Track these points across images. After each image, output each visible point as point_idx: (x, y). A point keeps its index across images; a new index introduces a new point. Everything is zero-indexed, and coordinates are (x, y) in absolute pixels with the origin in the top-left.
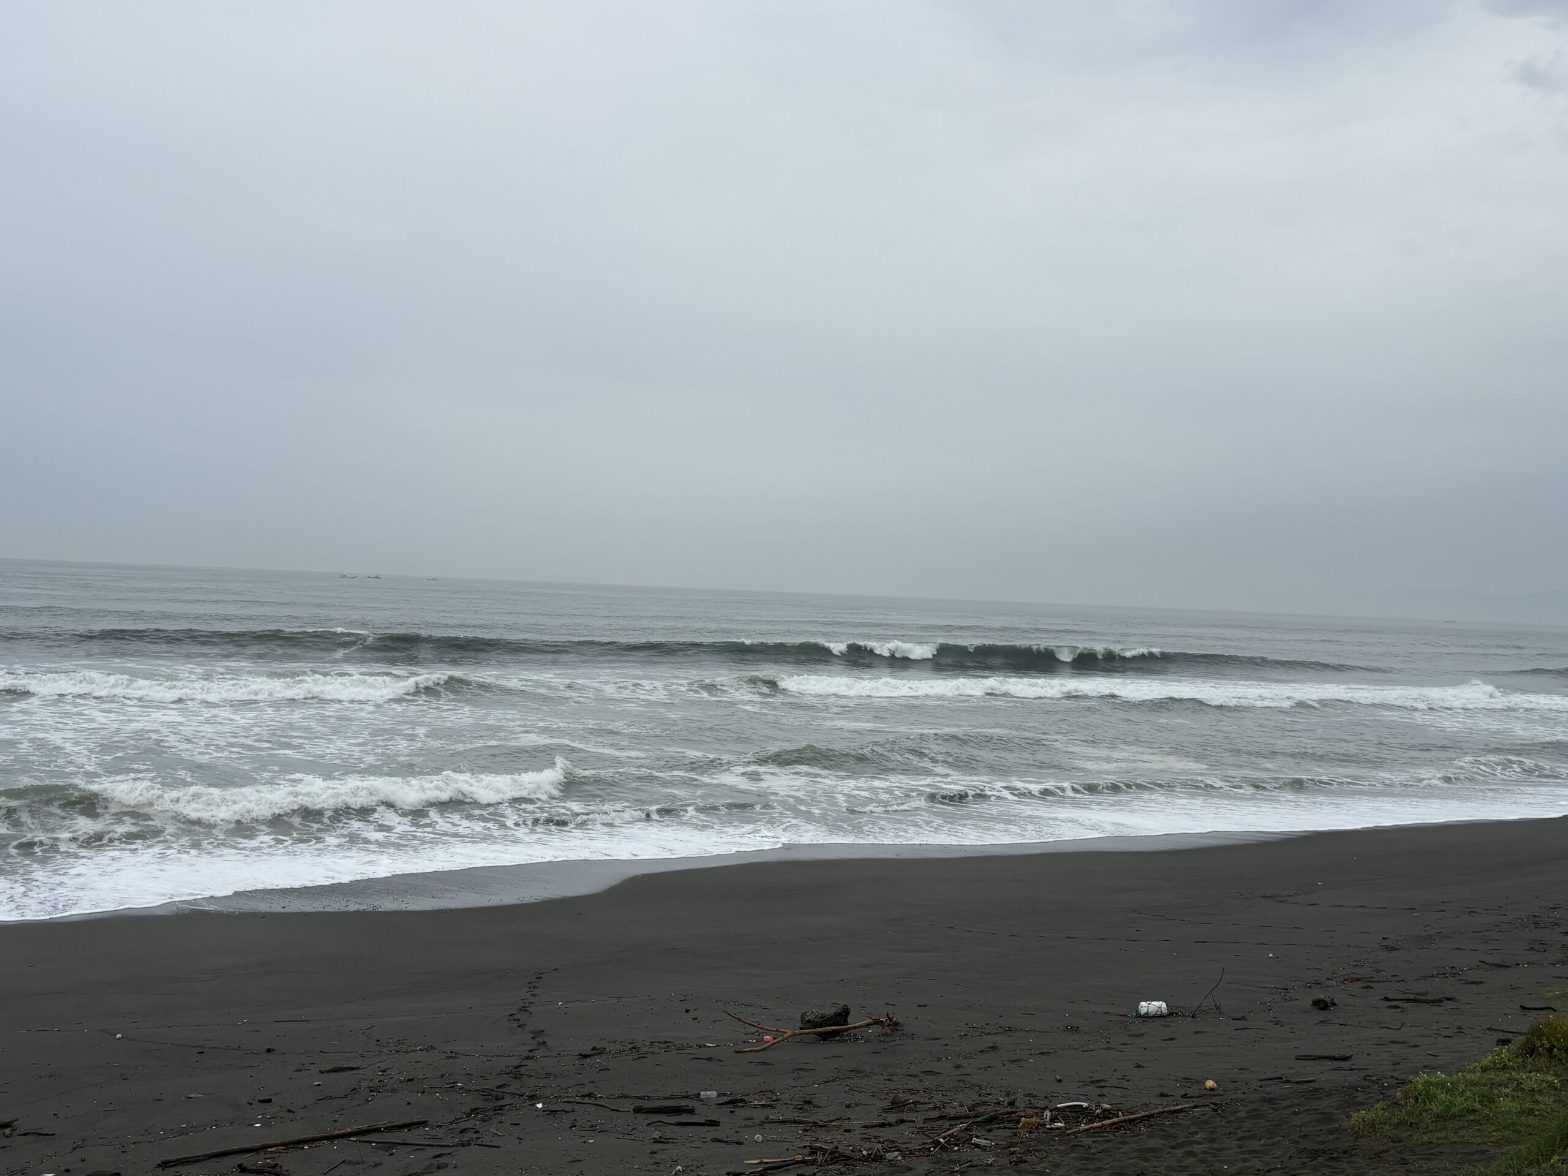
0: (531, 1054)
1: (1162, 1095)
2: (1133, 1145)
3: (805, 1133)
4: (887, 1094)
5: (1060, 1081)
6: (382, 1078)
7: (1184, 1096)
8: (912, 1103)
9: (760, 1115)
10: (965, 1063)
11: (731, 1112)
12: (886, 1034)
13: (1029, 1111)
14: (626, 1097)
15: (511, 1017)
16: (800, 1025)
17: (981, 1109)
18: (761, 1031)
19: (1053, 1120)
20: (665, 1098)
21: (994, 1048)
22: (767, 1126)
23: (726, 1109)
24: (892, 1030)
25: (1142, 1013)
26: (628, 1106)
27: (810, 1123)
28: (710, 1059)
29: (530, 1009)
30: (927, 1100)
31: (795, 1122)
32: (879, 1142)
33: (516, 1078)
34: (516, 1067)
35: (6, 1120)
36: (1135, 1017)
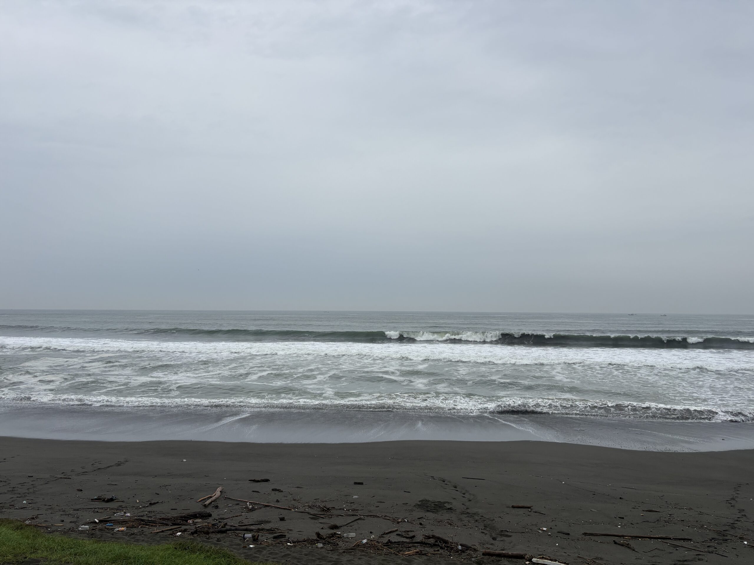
0: (739, 519)
6: (670, 517)
15: (727, 502)
29: (736, 499)
33: (732, 528)
34: (732, 524)
35: (529, 506)
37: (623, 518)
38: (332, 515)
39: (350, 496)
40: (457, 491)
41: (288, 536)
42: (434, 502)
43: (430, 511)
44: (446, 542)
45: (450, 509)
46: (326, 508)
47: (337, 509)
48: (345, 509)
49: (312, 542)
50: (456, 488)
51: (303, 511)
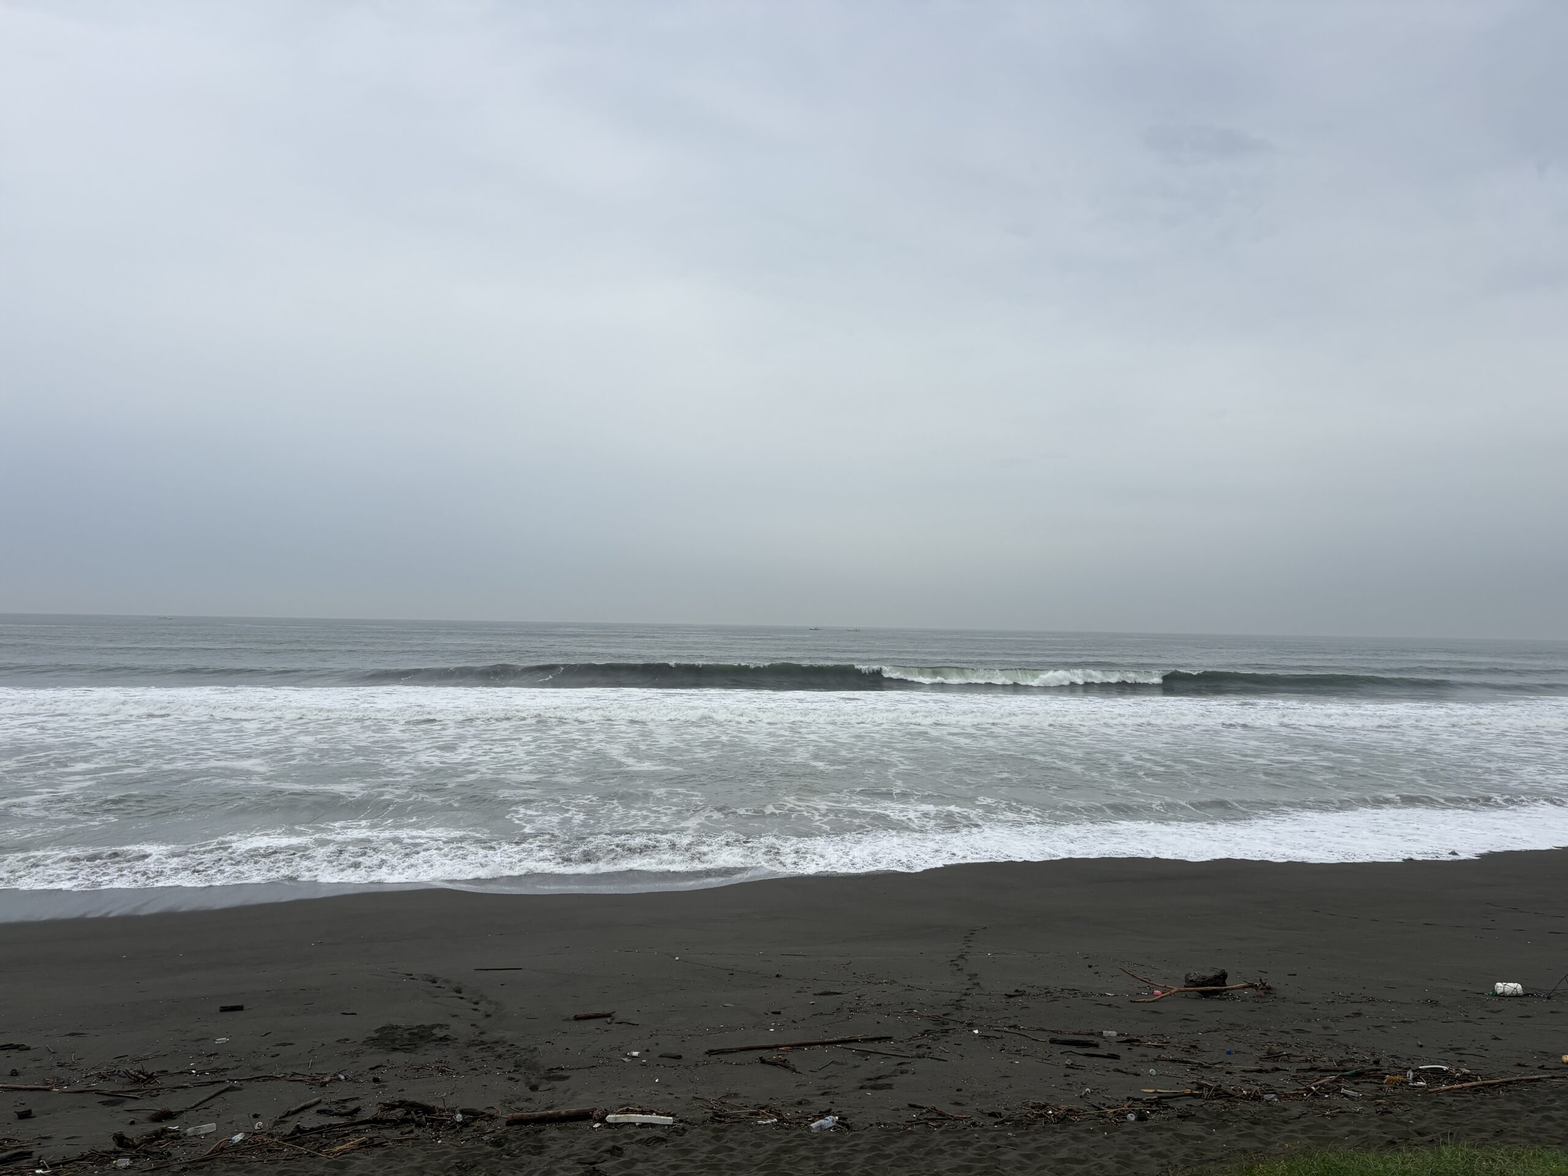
0: (968, 992)
1: (1519, 1065)
2: (1492, 1107)
3: (1192, 1072)
4: (1263, 1046)
5: (1421, 1046)
6: (858, 1002)
7: (1542, 1067)
8: (1285, 1055)
9: (1154, 1053)
10: (1332, 1025)
11: (1129, 1049)
12: (1261, 997)
13: (1393, 1070)
14: (1044, 1030)
15: (952, 963)
16: (1184, 984)
17: (1349, 1065)
18: (1151, 986)
19: (1415, 1079)
20: (1075, 1034)
21: (1358, 1015)
22: (1160, 1063)
23: (1126, 1046)
24: (1266, 993)
25: (1499, 992)
26: (1044, 1037)
27: (1196, 1063)
28: (1110, 1005)
29: (966, 957)
30: (1298, 1054)
31: (1183, 1062)
32: (1257, 1085)
33: (957, 1009)
34: (957, 1001)
35: (608, 1011)
36: (1492, 995)
37: (779, 1013)
38: (158, 1090)
39: (207, 1039)
40: (462, 998)
41: (37, 1152)
42: (409, 1029)
43: (398, 1049)
44: (428, 1110)
45: (445, 1038)
46: (143, 1074)
47: (172, 1075)
48: (194, 1071)
49: (103, 1158)
50: (460, 992)
51: (83, 1089)
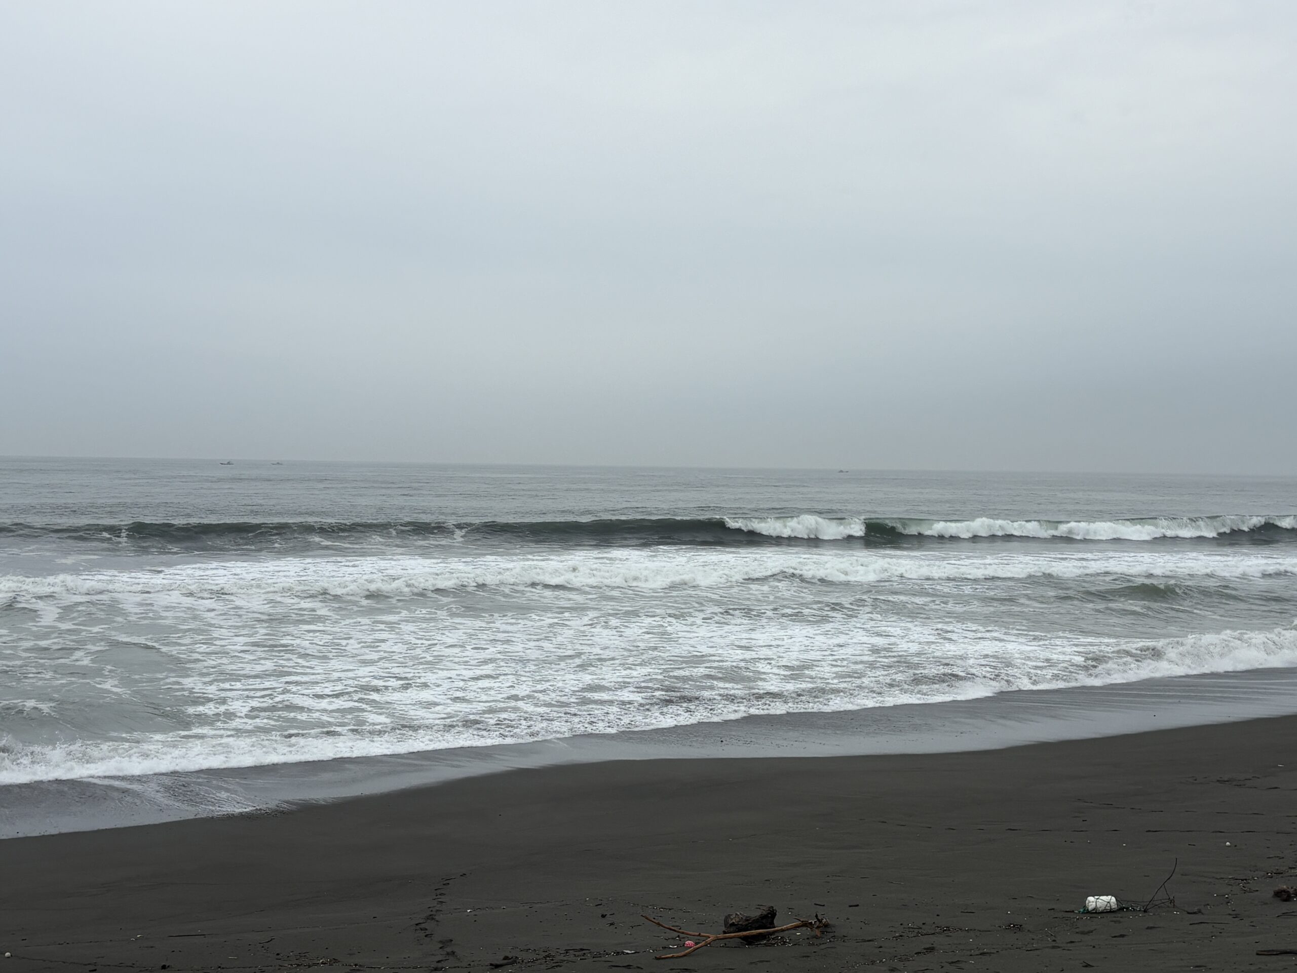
0: (440, 965)
12: (816, 937)
15: (418, 927)
16: (724, 929)
18: (682, 936)
21: (931, 949)
24: (823, 932)
25: (1090, 908)
28: (628, 967)
29: (437, 918)
36: (1082, 913)
